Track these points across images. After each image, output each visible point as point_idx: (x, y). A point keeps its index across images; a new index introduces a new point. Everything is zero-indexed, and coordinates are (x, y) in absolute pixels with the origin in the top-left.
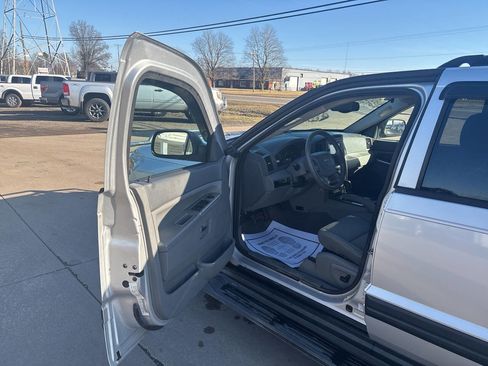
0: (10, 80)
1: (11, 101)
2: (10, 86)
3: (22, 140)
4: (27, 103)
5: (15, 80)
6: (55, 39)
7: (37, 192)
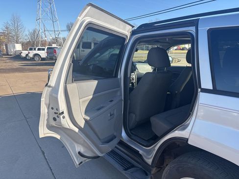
0: (37, 49)
1: (37, 58)
2: (37, 52)
3: (33, 73)
4: (43, 59)
5: (39, 49)
6: (58, 31)
7: (28, 93)
